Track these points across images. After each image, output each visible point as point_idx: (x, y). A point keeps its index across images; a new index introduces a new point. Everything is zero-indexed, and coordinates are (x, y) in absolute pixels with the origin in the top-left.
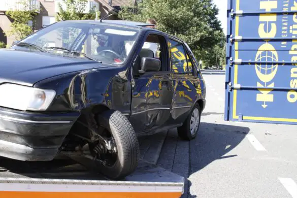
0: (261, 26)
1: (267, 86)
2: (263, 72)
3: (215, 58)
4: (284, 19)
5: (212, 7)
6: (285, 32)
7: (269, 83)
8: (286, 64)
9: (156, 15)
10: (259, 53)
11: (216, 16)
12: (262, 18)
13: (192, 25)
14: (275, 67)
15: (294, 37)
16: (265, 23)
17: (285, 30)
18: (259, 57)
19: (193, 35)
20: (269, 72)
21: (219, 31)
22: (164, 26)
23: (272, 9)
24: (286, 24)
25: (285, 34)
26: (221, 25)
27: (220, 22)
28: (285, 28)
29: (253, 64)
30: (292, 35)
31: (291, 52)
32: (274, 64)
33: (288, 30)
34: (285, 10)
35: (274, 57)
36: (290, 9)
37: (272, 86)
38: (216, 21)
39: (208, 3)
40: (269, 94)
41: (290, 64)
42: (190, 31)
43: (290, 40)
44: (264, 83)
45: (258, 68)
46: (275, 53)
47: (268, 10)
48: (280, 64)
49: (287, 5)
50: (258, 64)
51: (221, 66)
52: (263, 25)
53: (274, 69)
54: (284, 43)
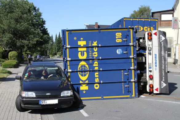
0: (80, 53)
1: (85, 82)
2: (82, 75)
3: (44, 51)
4: (90, 49)
5: (41, 20)
6: (91, 56)
7: (85, 81)
8: (93, 71)
9: (6, 28)
10: (79, 66)
11: (44, 25)
12: (80, 49)
13: (30, 34)
14: (88, 73)
15: (95, 58)
16: (81, 51)
17: (91, 55)
18: (80, 68)
19: (31, 40)
20: (85, 75)
21: (47, 35)
22: (12, 36)
23: (84, 45)
24: (91, 52)
25: (91, 57)
26: (47, 31)
27: (47, 29)
28: (90, 54)
29: (77, 72)
30: (94, 57)
31: (94, 65)
32: (87, 71)
33: (92, 54)
34: (90, 45)
35: (87, 68)
36: (92, 45)
37: (87, 82)
38: (44, 28)
39: (38, 17)
40: (86, 86)
41: (94, 71)
42: (29, 38)
43: (94, 60)
44: (83, 81)
45: (80, 74)
46: (87, 66)
47: (82, 45)
48: (90, 71)
49: (90, 43)
50: (80, 71)
51: (48, 56)
52: (80, 52)
53: (87, 74)
54: (91, 61)
